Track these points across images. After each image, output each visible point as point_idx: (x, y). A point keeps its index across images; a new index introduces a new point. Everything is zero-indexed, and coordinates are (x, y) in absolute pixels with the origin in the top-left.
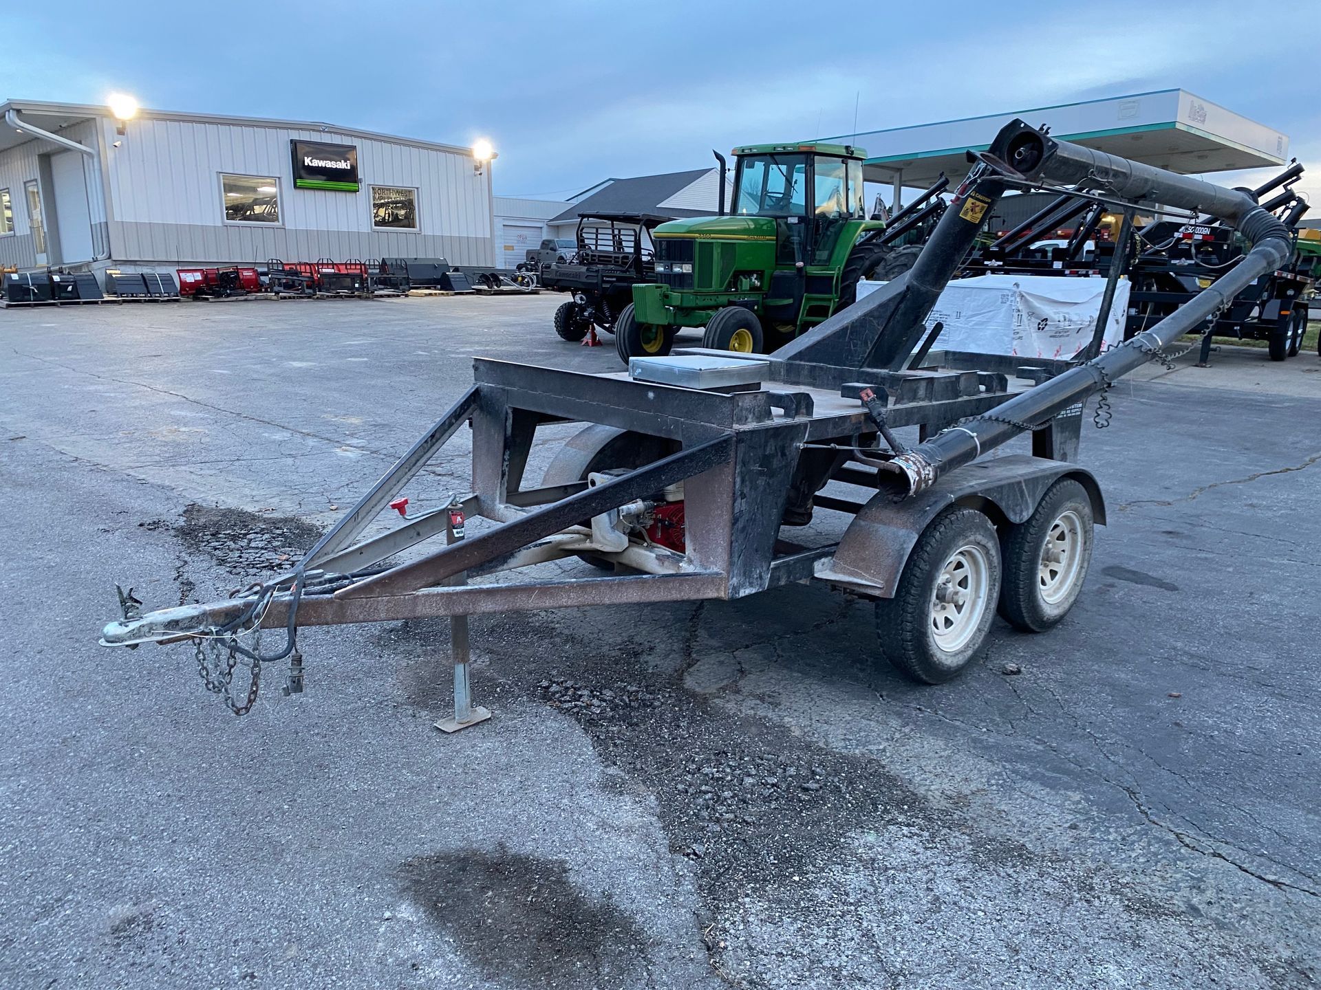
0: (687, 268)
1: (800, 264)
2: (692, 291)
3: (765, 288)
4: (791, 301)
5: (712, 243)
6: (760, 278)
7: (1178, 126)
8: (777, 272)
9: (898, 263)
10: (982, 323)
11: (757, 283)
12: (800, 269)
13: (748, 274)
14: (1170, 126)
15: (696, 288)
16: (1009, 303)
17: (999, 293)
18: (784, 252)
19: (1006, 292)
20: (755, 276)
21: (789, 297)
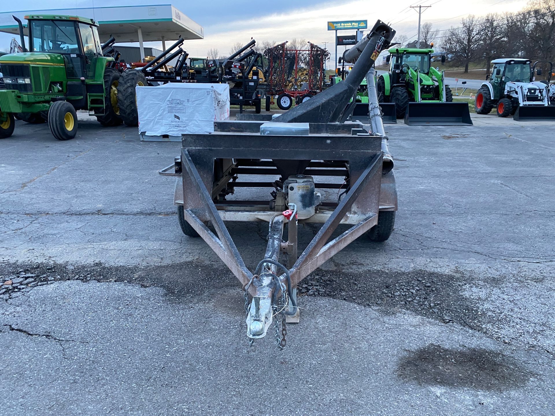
0: (27, 81)
1: (83, 78)
2: (32, 93)
3: (65, 91)
4: (81, 97)
5: (38, 67)
6: (61, 85)
7: (173, 20)
8: (69, 83)
9: (129, 78)
10: (200, 104)
11: (60, 89)
12: (83, 81)
13: (55, 83)
14: (171, 20)
15: (34, 92)
16: (210, 95)
17: (206, 91)
18: (70, 73)
19: (209, 90)
20: (58, 84)
21: (81, 95)
